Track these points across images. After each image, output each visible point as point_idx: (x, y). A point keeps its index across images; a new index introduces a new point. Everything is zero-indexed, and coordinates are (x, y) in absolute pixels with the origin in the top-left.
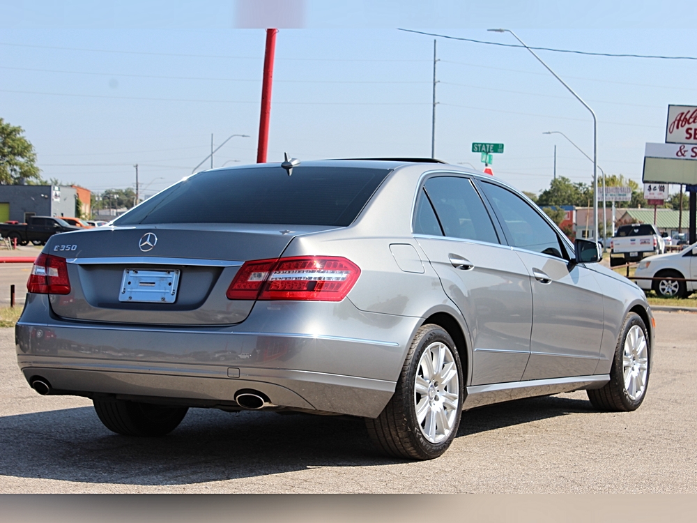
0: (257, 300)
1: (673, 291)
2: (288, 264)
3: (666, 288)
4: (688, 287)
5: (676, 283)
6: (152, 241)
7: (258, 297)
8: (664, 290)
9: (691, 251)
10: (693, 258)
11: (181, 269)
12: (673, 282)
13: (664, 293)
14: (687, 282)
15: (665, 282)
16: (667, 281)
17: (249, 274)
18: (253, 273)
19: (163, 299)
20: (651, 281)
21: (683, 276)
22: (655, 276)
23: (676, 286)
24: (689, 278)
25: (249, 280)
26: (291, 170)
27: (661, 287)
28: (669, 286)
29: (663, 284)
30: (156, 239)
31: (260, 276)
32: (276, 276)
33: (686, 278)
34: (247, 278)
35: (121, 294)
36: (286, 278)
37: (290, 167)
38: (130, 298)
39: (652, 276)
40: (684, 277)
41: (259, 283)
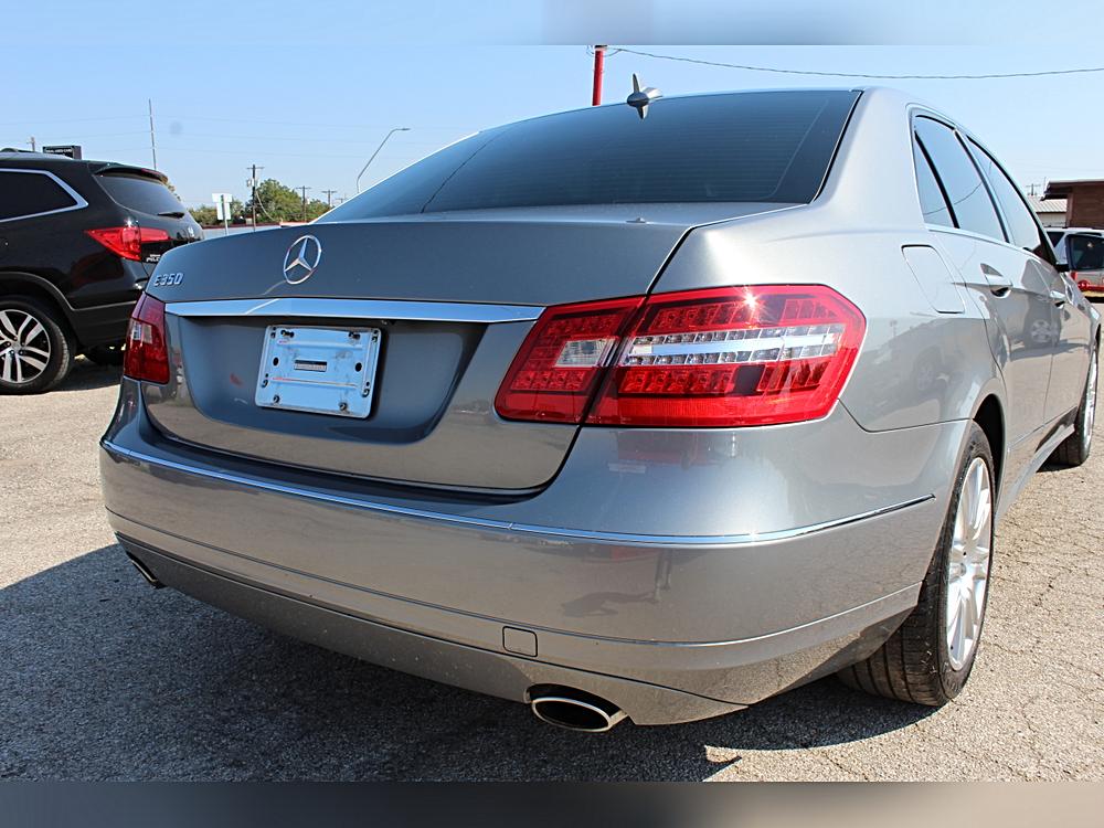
0: (583, 424)
2: (675, 312)
6: (310, 257)
7: (585, 417)
11: (386, 329)
17: (558, 345)
18: (569, 343)
19: (344, 406)
25: (559, 364)
26: (645, 108)
30: (320, 251)
31: (590, 349)
32: (641, 350)
34: (552, 357)
35: (259, 388)
36: (670, 358)
37: (645, 101)
38: (277, 399)
41: (587, 371)
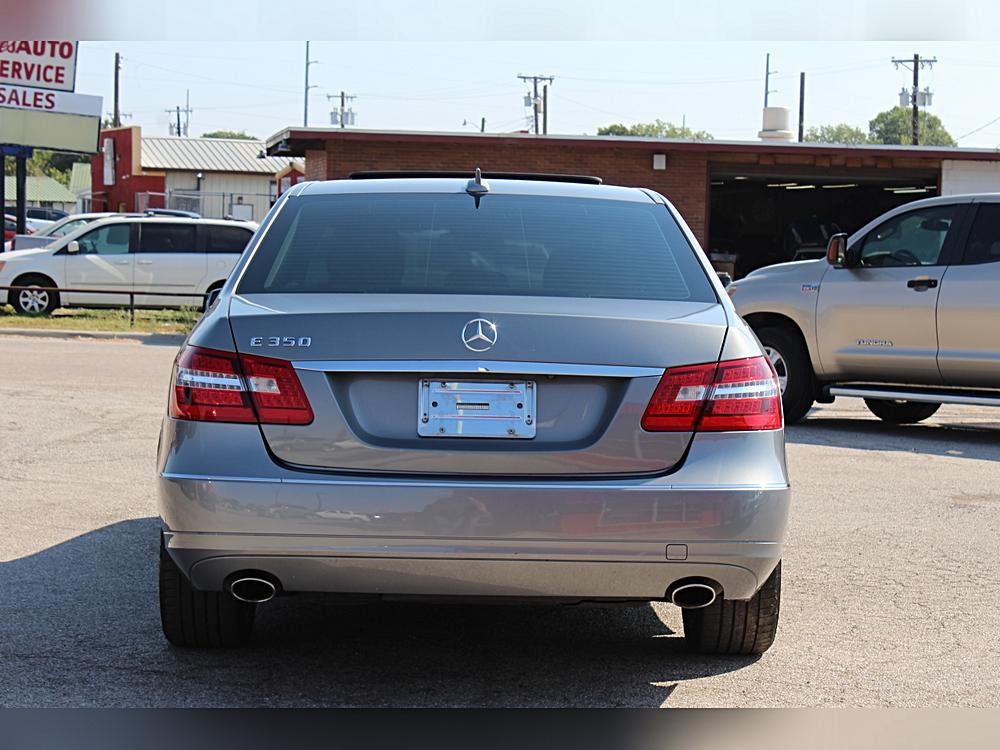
0: (695, 430)
1: (40, 306)
3: (30, 301)
4: (62, 300)
5: (45, 294)
7: (695, 427)
8: (26, 304)
9: (66, 247)
10: (69, 257)
12: (40, 292)
13: (27, 309)
14: (61, 294)
15: (28, 293)
16: (31, 291)
17: (677, 389)
18: (683, 388)
20: (7, 292)
21: (53, 284)
22: (13, 284)
23: (44, 299)
24: (63, 288)
25: (679, 399)
27: (22, 300)
28: (34, 298)
29: (25, 296)
33: (60, 287)
34: (674, 395)
35: (420, 424)
39: (8, 285)
40: (56, 286)
